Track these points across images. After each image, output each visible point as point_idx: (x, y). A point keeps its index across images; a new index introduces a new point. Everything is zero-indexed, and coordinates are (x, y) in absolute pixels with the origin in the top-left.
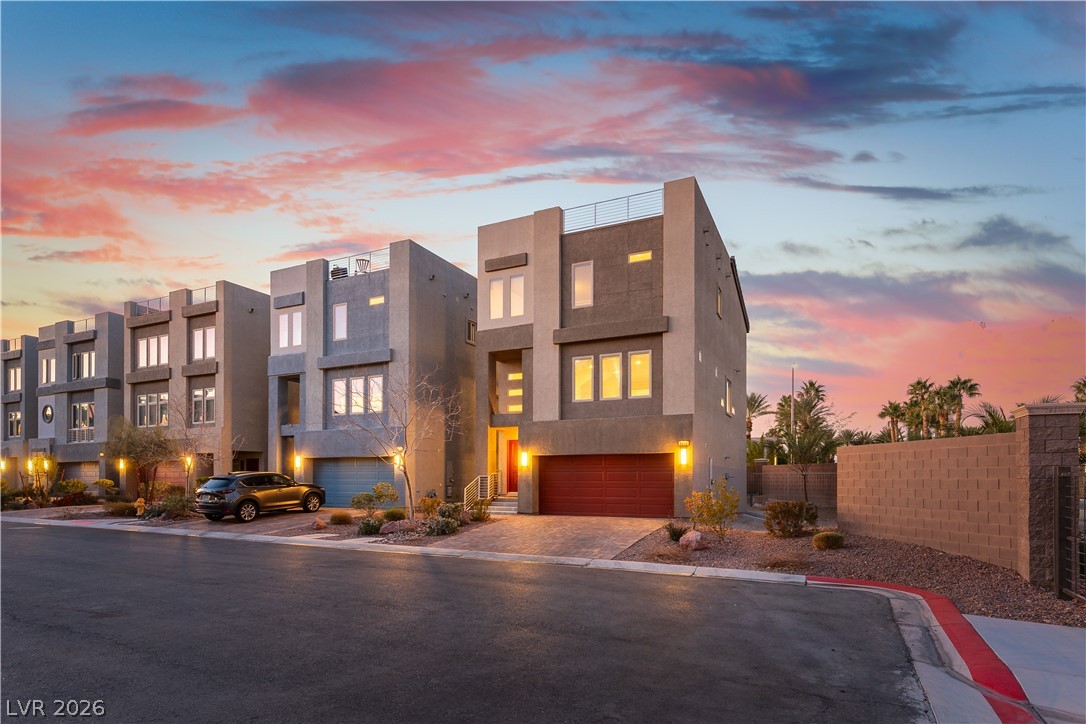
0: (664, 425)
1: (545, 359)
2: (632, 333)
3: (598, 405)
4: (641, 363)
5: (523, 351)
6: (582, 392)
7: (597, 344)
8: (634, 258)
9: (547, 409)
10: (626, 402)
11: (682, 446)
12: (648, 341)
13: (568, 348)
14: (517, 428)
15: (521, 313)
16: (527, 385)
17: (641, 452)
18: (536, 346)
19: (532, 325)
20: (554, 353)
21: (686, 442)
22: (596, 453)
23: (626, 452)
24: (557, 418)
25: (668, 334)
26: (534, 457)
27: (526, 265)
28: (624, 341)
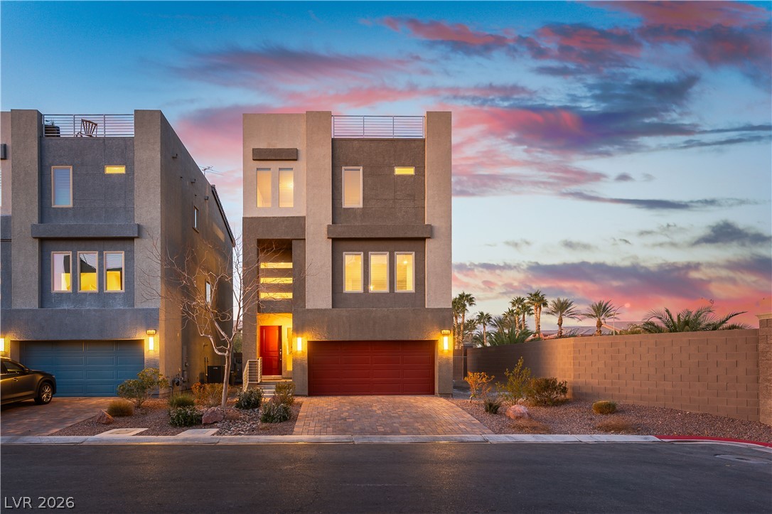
0: (429, 316)
1: (317, 251)
2: (401, 236)
3: (367, 297)
4: (406, 262)
5: (294, 242)
6: (352, 284)
7: (367, 242)
8: (399, 171)
9: (319, 298)
10: (393, 297)
11: (444, 335)
12: (412, 244)
13: (340, 243)
14: (292, 314)
15: (291, 205)
16: (299, 274)
17: (410, 339)
18: (309, 237)
19: (304, 218)
20: (327, 246)
21: (447, 331)
22: (370, 339)
23: (397, 339)
24: (331, 307)
25: (431, 240)
26: (309, 342)
27: (296, 160)
28: (392, 242)
